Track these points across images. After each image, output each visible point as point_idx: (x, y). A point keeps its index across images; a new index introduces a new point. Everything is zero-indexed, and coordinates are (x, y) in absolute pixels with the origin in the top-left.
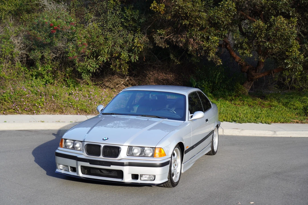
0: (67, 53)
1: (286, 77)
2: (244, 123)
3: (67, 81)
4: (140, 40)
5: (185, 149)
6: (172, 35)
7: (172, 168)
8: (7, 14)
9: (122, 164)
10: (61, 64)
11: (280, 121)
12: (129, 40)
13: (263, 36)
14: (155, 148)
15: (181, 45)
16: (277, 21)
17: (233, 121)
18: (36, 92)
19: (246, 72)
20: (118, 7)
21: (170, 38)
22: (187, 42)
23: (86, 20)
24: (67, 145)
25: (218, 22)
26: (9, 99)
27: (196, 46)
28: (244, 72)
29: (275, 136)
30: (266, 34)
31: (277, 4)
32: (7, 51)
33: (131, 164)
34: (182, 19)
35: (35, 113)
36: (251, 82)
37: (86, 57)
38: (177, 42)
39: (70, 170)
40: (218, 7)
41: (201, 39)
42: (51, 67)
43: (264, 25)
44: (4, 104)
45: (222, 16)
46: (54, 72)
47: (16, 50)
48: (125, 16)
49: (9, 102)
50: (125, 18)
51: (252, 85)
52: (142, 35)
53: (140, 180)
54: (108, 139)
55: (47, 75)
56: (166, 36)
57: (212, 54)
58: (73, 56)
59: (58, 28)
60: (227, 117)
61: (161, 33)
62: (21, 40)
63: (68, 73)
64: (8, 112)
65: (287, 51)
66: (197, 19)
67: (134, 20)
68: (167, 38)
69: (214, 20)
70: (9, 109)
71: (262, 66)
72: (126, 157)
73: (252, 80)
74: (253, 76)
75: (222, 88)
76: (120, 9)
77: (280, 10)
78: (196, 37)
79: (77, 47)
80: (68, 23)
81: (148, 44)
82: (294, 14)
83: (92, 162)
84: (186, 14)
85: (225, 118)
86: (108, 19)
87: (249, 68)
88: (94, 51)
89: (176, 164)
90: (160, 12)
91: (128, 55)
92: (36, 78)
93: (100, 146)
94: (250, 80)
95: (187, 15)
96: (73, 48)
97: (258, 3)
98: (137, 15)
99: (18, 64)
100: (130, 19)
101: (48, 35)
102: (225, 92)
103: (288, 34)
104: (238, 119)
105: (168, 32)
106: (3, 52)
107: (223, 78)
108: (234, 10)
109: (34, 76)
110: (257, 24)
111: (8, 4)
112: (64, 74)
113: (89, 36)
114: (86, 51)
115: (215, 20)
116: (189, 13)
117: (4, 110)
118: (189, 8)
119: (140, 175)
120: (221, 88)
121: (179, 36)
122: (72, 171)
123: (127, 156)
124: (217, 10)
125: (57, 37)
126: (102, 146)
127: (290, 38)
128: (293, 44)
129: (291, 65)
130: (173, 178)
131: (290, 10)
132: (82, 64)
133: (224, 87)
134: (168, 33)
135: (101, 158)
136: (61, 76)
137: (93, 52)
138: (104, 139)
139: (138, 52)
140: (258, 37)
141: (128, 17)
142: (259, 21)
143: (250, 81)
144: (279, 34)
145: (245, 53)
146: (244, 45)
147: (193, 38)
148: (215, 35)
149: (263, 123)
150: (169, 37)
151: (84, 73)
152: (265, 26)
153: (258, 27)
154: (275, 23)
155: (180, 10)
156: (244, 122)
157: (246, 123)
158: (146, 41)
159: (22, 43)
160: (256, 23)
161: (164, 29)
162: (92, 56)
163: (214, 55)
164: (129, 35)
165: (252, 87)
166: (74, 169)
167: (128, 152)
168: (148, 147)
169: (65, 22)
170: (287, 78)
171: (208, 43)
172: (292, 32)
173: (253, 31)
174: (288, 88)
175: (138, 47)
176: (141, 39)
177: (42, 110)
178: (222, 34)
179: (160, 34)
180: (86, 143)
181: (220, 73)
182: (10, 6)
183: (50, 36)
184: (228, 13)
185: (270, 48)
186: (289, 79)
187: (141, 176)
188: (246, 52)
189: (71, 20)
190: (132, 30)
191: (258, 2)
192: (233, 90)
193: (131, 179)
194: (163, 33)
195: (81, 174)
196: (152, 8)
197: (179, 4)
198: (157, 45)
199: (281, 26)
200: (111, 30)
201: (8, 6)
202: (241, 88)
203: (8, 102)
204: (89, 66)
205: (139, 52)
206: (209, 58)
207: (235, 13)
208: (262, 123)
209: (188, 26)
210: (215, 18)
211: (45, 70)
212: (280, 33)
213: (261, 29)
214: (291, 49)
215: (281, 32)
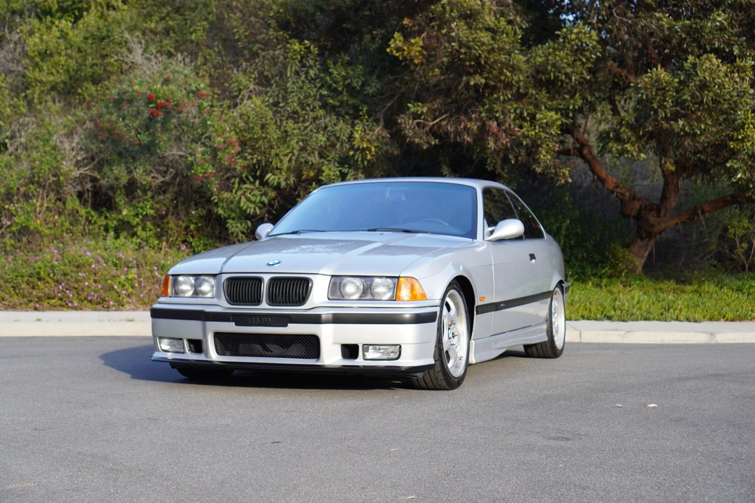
0: (190, 166)
1: (738, 241)
2: (633, 320)
3: (191, 243)
4: (368, 134)
5: (478, 303)
6: (446, 117)
7: (445, 339)
8: (46, 92)
9: (316, 319)
10: (176, 199)
11: (724, 317)
12: (342, 136)
13: (669, 103)
14: (398, 277)
15: (468, 139)
16: (702, 65)
17: (605, 316)
18: (114, 260)
19: (634, 217)
20: (312, 59)
21: (441, 125)
22: (483, 129)
23: (236, 91)
24: (179, 290)
25: (556, 78)
26: (49, 274)
27: (505, 140)
28: (629, 217)
29: (713, 342)
30: (676, 100)
31: (701, 27)
32: (45, 167)
33: (338, 319)
34: (469, 74)
35: (113, 306)
36: (647, 239)
37: (237, 180)
38: (457, 133)
39: (187, 349)
40: (554, 41)
41: (517, 122)
42: (151, 208)
43: (671, 79)
44: (36, 287)
45: (565, 61)
46: (159, 220)
47: (66, 166)
48: (331, 82)
49: (50, 280)
50: (331, 85)
51: (652, 248)
52: (373, 125)
53: (362, 360)
54: (279, 263)
55: (144, 229)
56: (429, 119)
57: (545, 156)
58: (205, 173)
59: (167, 103)
60: (590, 309)
61: (418, 111)
62: (78, 144)
63: (193, 223)
64: (46, 304)
65: (731, 139)
66: (505, 71)
67: (350, 89)
68: (434, 125)
69: (545, 72)
70: (49, 298)
71: (674, 201)
72: (327, 303)
73: (650, 236)
74: (652, 226)
75: (576, 258)
76: (317, 63)
77: (709, 44)
78: (504, 118)
79: (214, 152)
80: (191, 95)
81: (386, 144)
82: (743, 52)
83: (240, 319)
84: (477, 58)
85: (586, 313)
86: (288, 88)
87: (641, 206)
88: (255, 161)
89: (455, 334)
90: (412, 60)
91: (338, 173)
92: (117, 237)
93: (260, 280)
94: (644, 235)
95: (479, 64)
96: (203, 155)
97: (654, 27)
98: (359, 78)
99: (73, 203)
100: (343, 89)
101: (143, 125)
102: (583, 268)
103: (731, 96)
104: (618, 312)
105: (435, 110)
106: (35, 170)
107: (577, 234)
108: (594, 47)
109: (110, 231)
110: (651, 77)
111: (49, 69)
112: (184, 225)
113: (242, 124)
114: (237, 161)
115: (549, 74)
116: (483, 56)
117: (36, 300)
118: (483, 44)
119: (364, 345)
120: (573, 259)
121: (462, 118)
122: (192, 352)
123: (329, 299)
124: (554, 48)
125: (165, 129)
126: (266, 278)
127: (737, 106)
128: (745, 119)
129: (744, 173)
130: (450, 365)
131: (734, 41)
132: (226, 195)
133: (580, 256)
134: (436, 112)
135: (264, 307)
136: (177, 231)
137: (254, 165)
138: (271, 263)
139: (363, 163)
140: (658, 108)
141: (336, 83)
142: (657, 69)
143: (645, 238)
144: (708, 97)
145: (628, 152)
146: (624, 131)
147: (497, 119)
148: (550, 110)
149: (681, 321)
150: (437, 123)
151: (233, 219)
152: (672, 81)
153: (656, 84)
154: (696, 72)
155: (463, 51)
156: (632, 317)
157: (637, 320)
158: (383, 138)
159: (81, 149)
160: (649, 75)
161: (423, 102)
162: (252, 176)
163: (549, 157)
164: (341, 124)
165: (650, 254)
166: (197, 346)
167: (332, 290)
168: (382, 277)
169: (184, 92)
170: (740, 243)
171: (535, 129)
172: (740, 92)
173: (642, 94)
174: (743, 267)
175: (364, 149)
176: (371, 133)
177: (130, 301)
178: (568, 108)
179: (416, 116)
180: (225, 277)
181: (568, 222)
182: (52, 74)
183: (148, 126)
184: (581, 54)
185: (686, 134)
186: (745, 245)
187: (366, 347)
188: (629, 149)
189: (199, 85)
190: (347, 113)
191: (652, 23)
192: (603, 261)
193: (340, 357)
194: (422, 112)
195: (214, 355)
196: (392, 51)
197: (459, 37)
198: (408, 140)
199: (714, 79)
200: (294, 116)
201: (48, 74)
202: (623, 257)
203: (48, 282)
204: (243, 199)
205: (366, 163)
206: (539, 167)
207: (598, 54)
208: (679, 321)
209: (482, 89)
210: (549, 68)
211: (137, 215)
212: (711, 94)
213: (664, 89)
214: (740, 134)
215: (714, 92)
